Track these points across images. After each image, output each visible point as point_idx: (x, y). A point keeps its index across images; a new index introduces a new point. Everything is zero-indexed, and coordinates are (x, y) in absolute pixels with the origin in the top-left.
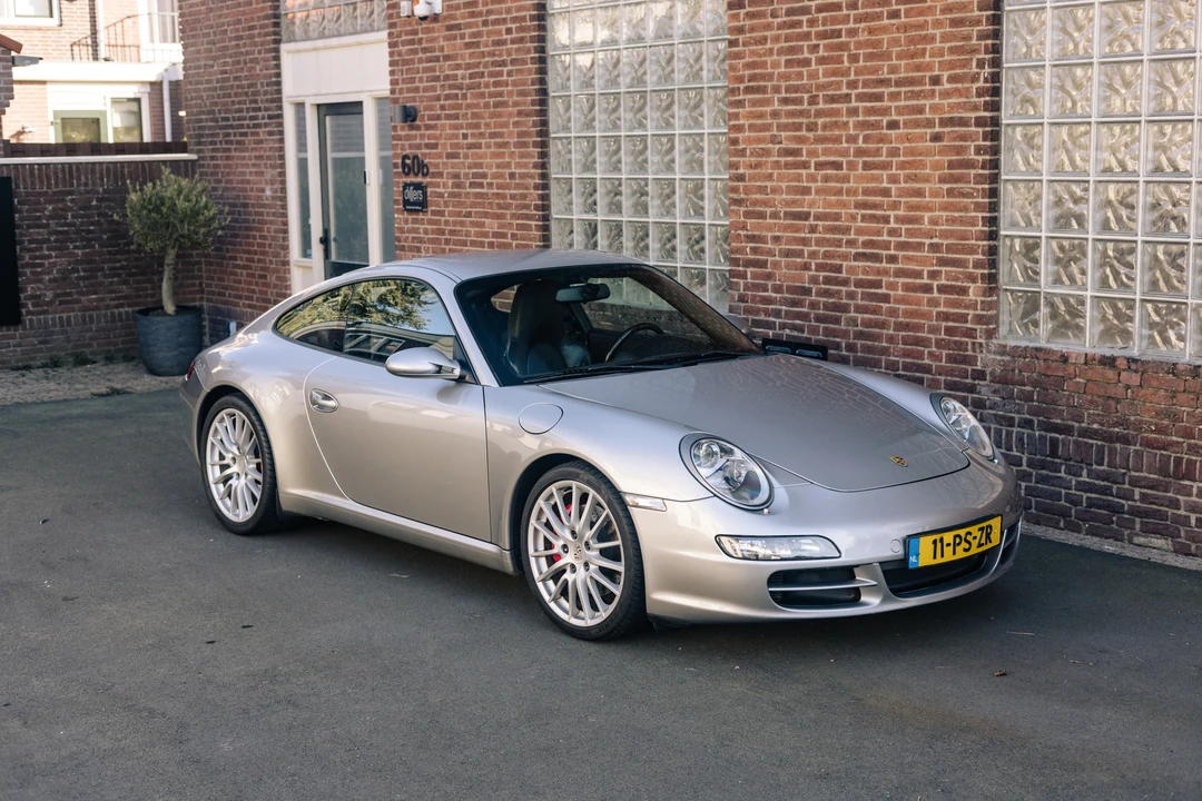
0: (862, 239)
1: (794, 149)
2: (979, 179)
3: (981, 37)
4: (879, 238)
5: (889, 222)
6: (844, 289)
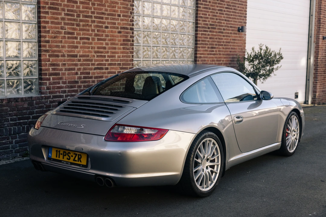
1: (71, 32)
2: (131, 45)
4: (102, 62)
6: (91, 80)
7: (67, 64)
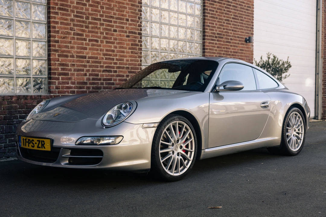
2: (140, 49)
5: (114, 60)
6: (99, 82)
7: (76, 65)
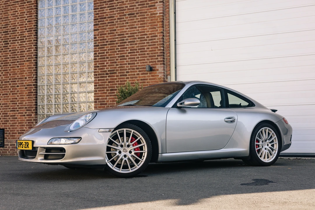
0: (11, 108)
2: (34, 95)
3: (34, 70)
4: (15, 107)
5: (17, 104)
